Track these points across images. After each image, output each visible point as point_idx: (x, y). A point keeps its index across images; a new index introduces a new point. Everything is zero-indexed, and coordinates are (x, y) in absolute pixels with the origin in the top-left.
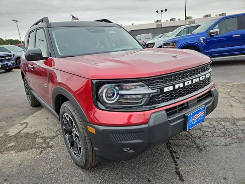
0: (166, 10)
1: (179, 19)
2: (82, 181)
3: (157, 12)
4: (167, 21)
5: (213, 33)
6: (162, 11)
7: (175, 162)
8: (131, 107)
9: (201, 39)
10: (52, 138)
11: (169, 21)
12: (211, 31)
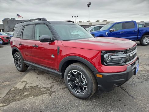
0: (77, 16)
1: (84, 22)
2: (87, 105)
3: (73, 17)
4: (77, 22)
5: (112, 30)
6: (75, 17)
7: (126, 91)
8: (118, 64)
9: (106, 33)
10: (51, 88)
11: (78, 22)
12: (111, 29)
